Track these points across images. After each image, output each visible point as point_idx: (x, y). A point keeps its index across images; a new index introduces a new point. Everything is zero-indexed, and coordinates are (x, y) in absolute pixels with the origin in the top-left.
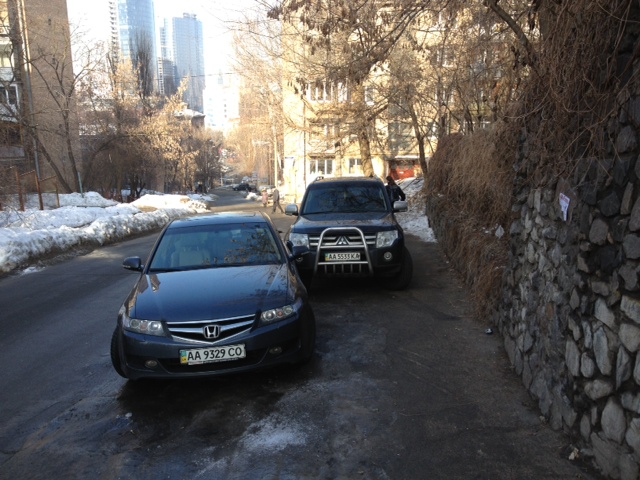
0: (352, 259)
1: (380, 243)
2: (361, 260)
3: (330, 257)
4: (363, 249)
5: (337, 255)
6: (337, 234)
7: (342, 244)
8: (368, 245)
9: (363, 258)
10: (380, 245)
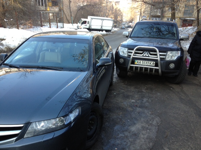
0: (150, 65)
1: (168, 57)
2: (155, 66)
3: (138, 62)
4: (157, 60)
5: (141, 61)
6: (144, 50)
7: (146, 56)
8: (161, 58)
9: (156, 65)
10: (168, 59)
